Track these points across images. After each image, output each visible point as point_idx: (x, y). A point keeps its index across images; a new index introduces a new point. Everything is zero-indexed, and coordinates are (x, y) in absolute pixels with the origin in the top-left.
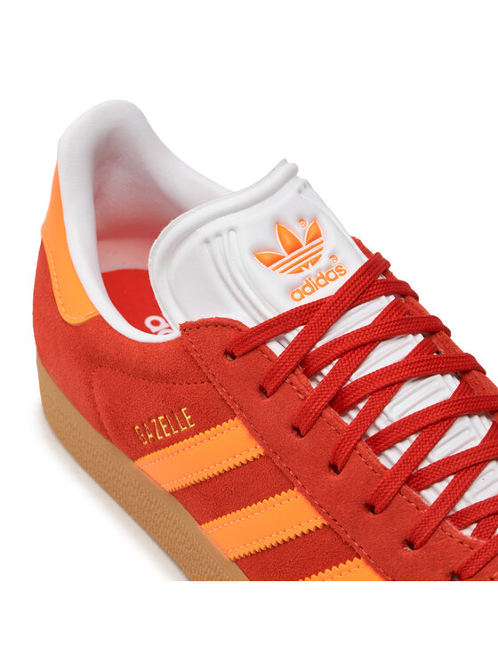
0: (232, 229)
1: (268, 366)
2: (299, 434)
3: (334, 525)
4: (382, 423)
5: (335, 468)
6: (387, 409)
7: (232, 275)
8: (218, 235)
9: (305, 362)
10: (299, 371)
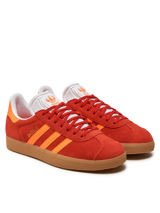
0: (42, 97)
1: (50, 114)
2: (55, 123)
3: (63, 135)
4: (68, 119)
5: (61, 127)
6: (68, 117)
7: (42, 103)
8: (40, 98)
9: (55, 113)
10: (55, 114)
